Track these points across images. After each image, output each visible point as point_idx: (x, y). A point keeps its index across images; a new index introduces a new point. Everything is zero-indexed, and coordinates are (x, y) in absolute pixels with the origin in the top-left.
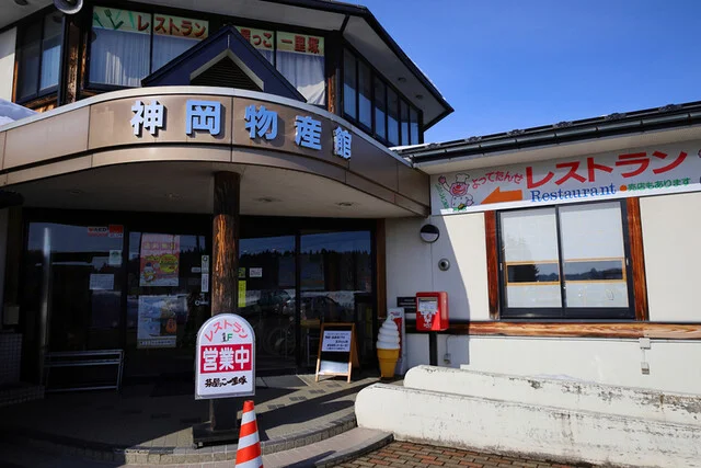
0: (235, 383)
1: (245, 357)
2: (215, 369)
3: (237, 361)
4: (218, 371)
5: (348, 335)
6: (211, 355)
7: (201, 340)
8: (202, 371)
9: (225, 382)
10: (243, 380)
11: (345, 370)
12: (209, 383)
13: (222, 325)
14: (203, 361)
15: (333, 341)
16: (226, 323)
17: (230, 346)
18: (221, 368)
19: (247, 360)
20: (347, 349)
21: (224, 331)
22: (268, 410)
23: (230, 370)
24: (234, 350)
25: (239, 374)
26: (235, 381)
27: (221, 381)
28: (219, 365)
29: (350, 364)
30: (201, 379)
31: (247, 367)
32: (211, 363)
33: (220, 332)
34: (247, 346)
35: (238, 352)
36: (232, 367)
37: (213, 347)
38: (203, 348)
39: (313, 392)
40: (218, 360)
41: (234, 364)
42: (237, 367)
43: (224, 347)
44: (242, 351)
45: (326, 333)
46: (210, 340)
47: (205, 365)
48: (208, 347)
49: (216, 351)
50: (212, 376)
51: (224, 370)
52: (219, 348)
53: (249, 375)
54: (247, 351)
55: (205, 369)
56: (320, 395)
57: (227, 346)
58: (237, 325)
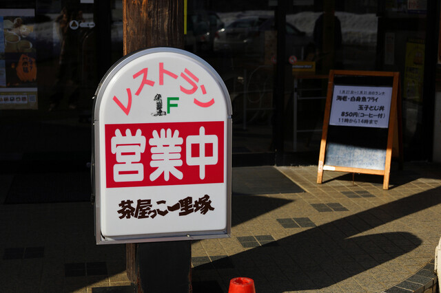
0: (187, 211)
1: (209, 152)
2: (140, 177)
3: (191, 161)
4: (146, 182)
5: (384, 96)
6: (128, 147)
7: (106, 112)
8: (111, 183)
9: (163, 208)
10: (205, 205)
11: (377, 162)
12: (126, 210)
13: (153, 75)
14: (111, 159)
15: (353, 107)
16: (162, 71)
17: (173, 126)
18: (154, 177)
19: (213, 160)
20: (383, 124)
21: (157, 90)
22: (241, 249)
23: (173, 181)
24: (183, 135)
25: (195, 192)
26: (185, 206)
27: (155, 207)
28: (149, 171)
29: (389, 153)
30: (108, 201)
31: (214, 175)
32: (129, 164)
33: (149, 92)
34: (214, 128)
35: (191, 140)
36: (179, 175)
37: (134, 128)
38: (110, 130)
39: (320, 208)
40: (146, 158)
41: (184, 168)
42: (190, 175)
43: (159, 127)
44: (202, 138)
45: (338, 90)
46: (127, 111)
47: (117, 168)
48: (123, 128)
49: (139, 137)
50: (135, 195)
51: (160, 181)
52: (148, 130)
53: (218, 193)
54: (213, 139)
55: (118, 178)
56: (338, 215)
57: (166, 126)
58: (188, 75)
